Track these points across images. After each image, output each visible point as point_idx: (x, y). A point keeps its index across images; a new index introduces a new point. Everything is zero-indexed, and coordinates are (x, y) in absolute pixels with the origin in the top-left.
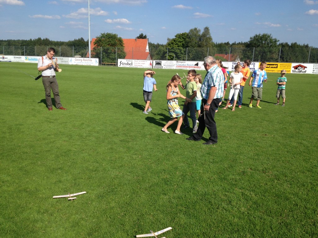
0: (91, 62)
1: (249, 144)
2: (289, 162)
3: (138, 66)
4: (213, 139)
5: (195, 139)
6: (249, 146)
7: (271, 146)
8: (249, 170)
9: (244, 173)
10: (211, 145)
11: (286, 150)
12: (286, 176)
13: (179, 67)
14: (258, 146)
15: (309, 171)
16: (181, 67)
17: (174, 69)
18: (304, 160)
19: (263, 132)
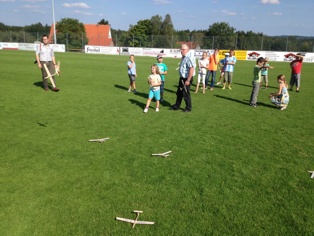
0: (57, 48)
1: (214, 111)
2: (242, 121)
3: (105, 53)
4: (188, 108)
5: (175, 109)
6: (214, 113)
7: (229, 112)
8: (215, 125)
9: (212, 127)
10: (187, 112)
11: (240, 114)
12: (239, 128)
13: (146, 54)
14: (220, 112)
15: (255, 125)
16: (147, 54)
17: (141, 56)
18: (253, 119)
19: (224, 104)
